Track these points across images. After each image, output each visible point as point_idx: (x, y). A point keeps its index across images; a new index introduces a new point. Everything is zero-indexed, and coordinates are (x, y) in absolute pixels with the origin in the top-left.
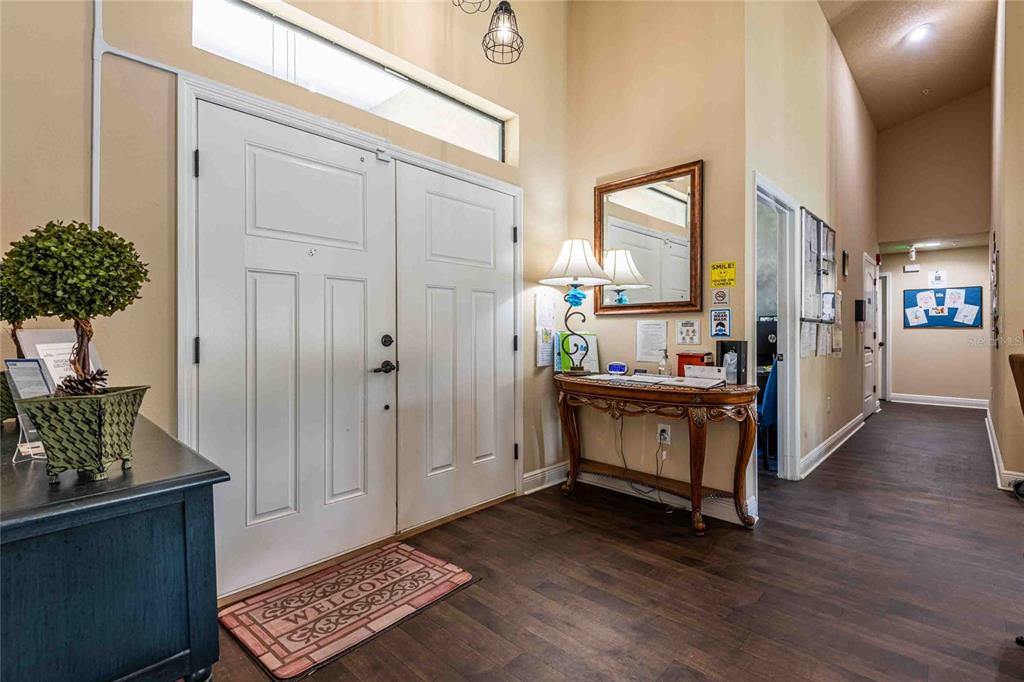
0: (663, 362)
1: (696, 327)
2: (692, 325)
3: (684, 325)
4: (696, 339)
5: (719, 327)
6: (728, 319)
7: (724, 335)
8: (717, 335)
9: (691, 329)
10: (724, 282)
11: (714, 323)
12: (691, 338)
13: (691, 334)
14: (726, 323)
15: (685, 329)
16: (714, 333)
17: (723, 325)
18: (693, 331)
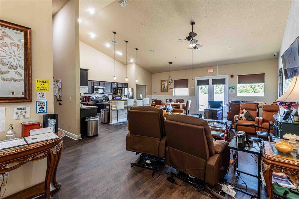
0: (10, 131)
1: (27, 109)
2: (25, 109)
3: (18, 109)
4: (27, 116)
5: (41, 109)
6: (46, 105)
7: (44, 112)
8: (40, 112)
9: (24, 111)
10: (43, 89)
11: (38, 107)
12: (24, 116)
13: (24, 114)
14: (45, 107)
15: (19, 111)
16: (38, 111)
17: (43, 108)
18: (25, 112)
